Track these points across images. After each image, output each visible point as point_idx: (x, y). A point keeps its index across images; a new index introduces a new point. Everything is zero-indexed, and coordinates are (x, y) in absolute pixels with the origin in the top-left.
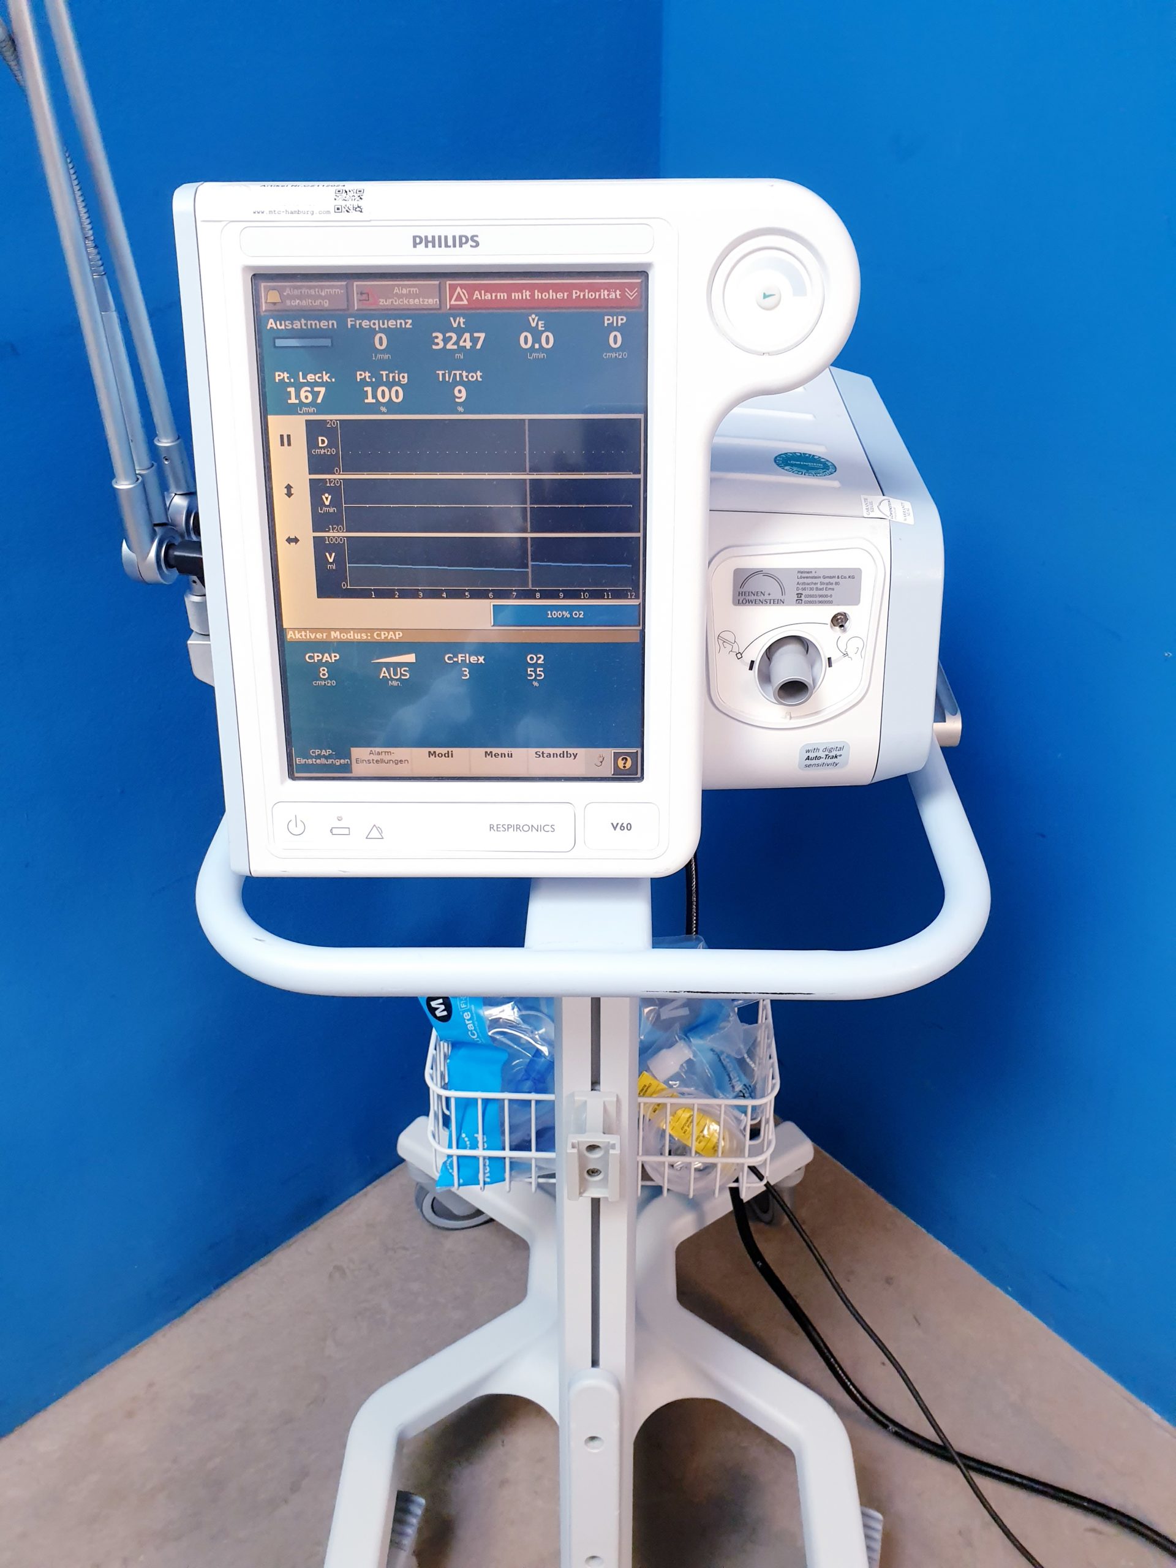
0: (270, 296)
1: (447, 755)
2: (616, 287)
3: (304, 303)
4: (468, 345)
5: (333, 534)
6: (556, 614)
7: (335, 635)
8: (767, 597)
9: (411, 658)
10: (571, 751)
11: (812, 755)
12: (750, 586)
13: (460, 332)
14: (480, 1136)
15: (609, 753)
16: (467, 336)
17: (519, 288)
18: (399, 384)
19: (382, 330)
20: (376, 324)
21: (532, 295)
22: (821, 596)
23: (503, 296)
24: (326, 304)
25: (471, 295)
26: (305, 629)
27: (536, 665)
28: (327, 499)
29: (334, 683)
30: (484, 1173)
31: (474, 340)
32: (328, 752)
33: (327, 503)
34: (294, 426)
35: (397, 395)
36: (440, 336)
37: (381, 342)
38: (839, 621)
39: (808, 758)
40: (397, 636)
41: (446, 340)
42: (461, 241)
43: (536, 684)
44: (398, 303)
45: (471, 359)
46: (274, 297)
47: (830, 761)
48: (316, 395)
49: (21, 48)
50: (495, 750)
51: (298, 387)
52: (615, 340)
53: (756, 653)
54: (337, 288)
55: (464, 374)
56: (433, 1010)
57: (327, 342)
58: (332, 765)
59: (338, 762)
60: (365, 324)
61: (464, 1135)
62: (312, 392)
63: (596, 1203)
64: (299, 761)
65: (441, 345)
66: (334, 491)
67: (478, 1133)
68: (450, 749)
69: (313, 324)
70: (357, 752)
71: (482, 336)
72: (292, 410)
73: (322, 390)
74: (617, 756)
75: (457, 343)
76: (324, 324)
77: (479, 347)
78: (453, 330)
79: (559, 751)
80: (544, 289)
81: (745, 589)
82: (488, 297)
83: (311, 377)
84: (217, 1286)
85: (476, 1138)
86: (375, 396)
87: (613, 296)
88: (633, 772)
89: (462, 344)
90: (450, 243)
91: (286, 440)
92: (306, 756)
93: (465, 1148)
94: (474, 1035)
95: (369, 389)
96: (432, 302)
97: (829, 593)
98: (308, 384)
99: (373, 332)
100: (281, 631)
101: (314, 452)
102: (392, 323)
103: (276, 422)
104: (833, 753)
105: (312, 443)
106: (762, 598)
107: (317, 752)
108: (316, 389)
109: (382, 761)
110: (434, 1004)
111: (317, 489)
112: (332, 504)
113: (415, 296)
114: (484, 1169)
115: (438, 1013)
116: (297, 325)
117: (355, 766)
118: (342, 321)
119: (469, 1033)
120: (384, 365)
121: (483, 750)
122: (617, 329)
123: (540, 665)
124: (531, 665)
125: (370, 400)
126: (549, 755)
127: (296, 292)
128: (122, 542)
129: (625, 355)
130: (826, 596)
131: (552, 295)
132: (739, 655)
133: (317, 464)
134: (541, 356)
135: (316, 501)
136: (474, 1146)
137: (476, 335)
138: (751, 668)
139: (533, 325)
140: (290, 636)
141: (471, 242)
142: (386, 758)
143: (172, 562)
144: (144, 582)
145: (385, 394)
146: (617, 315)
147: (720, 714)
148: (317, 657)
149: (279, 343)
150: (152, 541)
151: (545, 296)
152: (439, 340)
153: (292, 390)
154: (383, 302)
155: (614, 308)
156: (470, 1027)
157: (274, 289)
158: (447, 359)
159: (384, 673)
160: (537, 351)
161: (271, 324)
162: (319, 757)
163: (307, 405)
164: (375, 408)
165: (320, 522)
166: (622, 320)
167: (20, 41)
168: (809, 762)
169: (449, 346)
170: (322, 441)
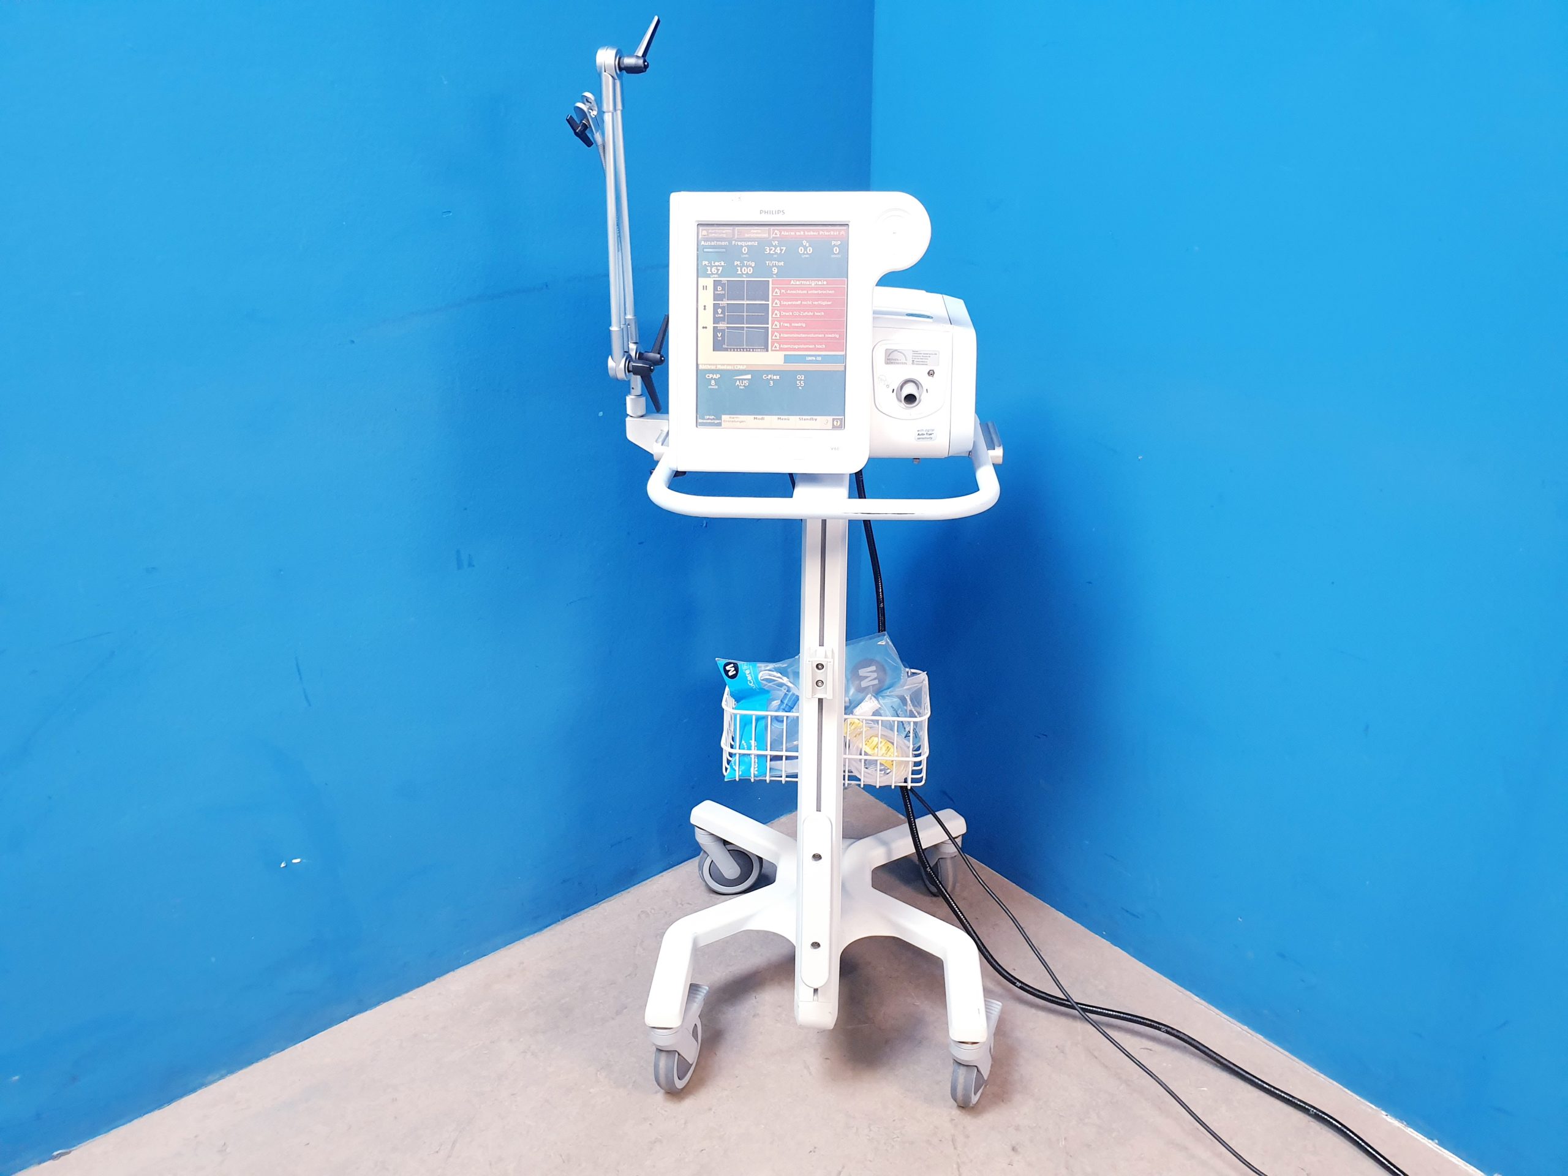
0: (704, 232)
1: (762, 419)
2: (837, 230)
3: (716, 235)
4: (779, 252)
5: (722, 325)
6: (810, 358)
7: (719, 367)
8: (899, 361)
9: (749, 377)
10: (814, 417)
11: (920, 433)
12: (893, 356)
13: (776, 247)
14: (753, 742)
15: (830, 418)
16: (778, 248)
17: (799, 231)
18: (751, 266)
19: (745, 246)
20: (743, 244)
21: (804, 233)
22: (922, 362)
23: (793, 233)
24: (724, 236)
25: (781, 233)
26: (705, 364)
27: (801, 380)
28: (720, 311)
29: (717, 387)
30: (754, 768)
31: (781, 250)
32: (713, 417)
33: (720, 313)
34: (709, 282)
35: (750, 271)
36: (768, 248)
37: (745, 250)
38: (931, 373)
39: (919, 434)
40: (744, 368)
41: (770, 250)
42: (778, 212)
43: (800, 388)
44: (752, 236)
45: (780, 257)
46: (705, 233)
47: (928, 436)
48: (718, 270)
49: (607, 151)
50: (782, 417)
51: (712, 267)
52: (836, 250)
53: (896, 386)
54: (728, 230)
55: (777, 263)
56: (727, 672)
57: (724, 250)
58: (714, 423)
59: (716, 421)
60: (739, 243)
61: (743, 742)
62: (717, 269)
63: (820, 701)
64: (700, 421)
65: (768, 252)
66: (723, 308)
67: (751, 740)
68: (763, 416)
69: (719, 243)
70: (724, 417)
71: (784, 248)
72: (708, 276)
73: (721, 268)
74: (834, 420)
75: (774, 251)
76: (723, 243)
77: (783, 252)
78: (773, 246)
79: (809, 417)
80: (809, 231)
81: (890, 357)
82: (787, 234)
83: (717, 264)
84: (564, 917)
85: (750, 743)
86: (741, 271)
87: (835, 234)
88: (842, 426)
89: (776, 251)
90: (774, 213)
91: (705, 288)
92: (704, 419)
93: (744, 749)
94: (751, 682)
95: (739, 268)
96: (766, 235)
97: (926, 360)
98: (716, 266)
99: (742, 246)
100: (697, 365)
101: (716, 292)
102: (749, 243)
103: (703, 281)
104: (930, 433)
105: (715, 289)
106: (897, 361)
107: (708, 417)
108: (718, 268)
109: (735, 421)
110: (728, 668)
111: (716, 307)
112: (721, 313)
113: (759, 233)
114: (755, 765)
115: (730, 674)
116: (713, 244)
117: (723, 423)
118: (730, 243)
119: (749, 682)
120: (745, 259)
121: (777, 417)
122: (837, 246)
123: (802, 380)
124: (799, 380)
125: (739, 272)
126: (805, 419)
127: (713, 231)
128: (608, 358)
129: (840, 256)
130: (924, 362)
131: (812, 233)
132: (888, 386)
133: (716, 297)
134: (807, 256)
135: (715, 312)
136: (749, 748)
137: (782, 248)
138: (893, 392)
139: (804, 244)
140: (701, 367)
141: (782, 213)
142: (736, 420)
143: (631, 369)
144: (617, 379)
145: (745, 270)
146: (837, 241)
147: (879, 412)
148: (711, 376)
149: (705, 250)
150: (623, 357)
151: (809, 234)
152: (768, 250)
153: (709, 268)
154: (746, 236)
155: (835, 238)
156: (749, 678)
157: (705, 230)
158: (770, 257)
159: (738, 382)
160: (805, 254)
161: (703, 243)
162: (709, 419)
163: (714, 274)
164: (741, 276)
165: (716, 320)
166: (839, 243)
167: (606, 148)
168: (919, 437)
169: (772, 252)
170: (719, 288)
